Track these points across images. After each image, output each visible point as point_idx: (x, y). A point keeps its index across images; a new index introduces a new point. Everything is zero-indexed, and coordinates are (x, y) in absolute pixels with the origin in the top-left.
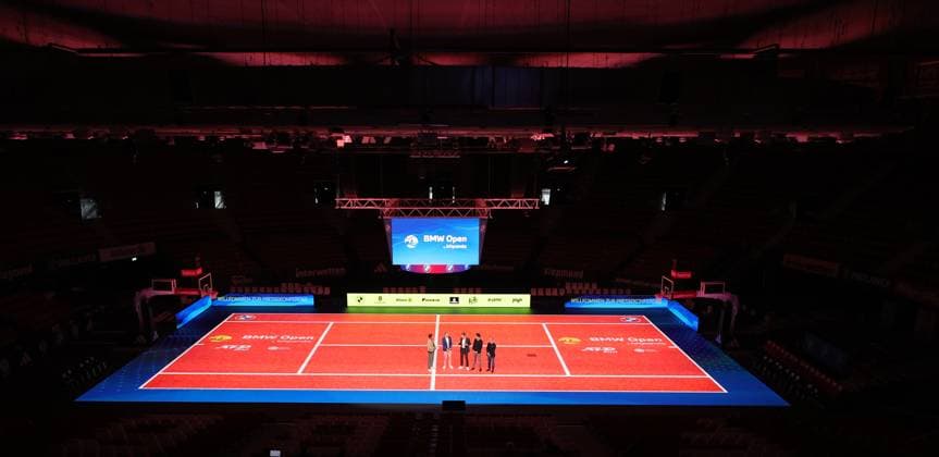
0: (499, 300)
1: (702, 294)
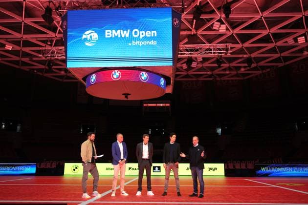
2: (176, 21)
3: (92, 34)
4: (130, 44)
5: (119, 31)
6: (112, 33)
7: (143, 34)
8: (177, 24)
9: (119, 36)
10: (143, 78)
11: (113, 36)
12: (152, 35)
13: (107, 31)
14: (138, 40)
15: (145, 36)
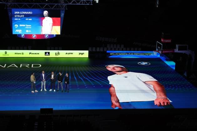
0: (72, 53)
1: (177, 51)
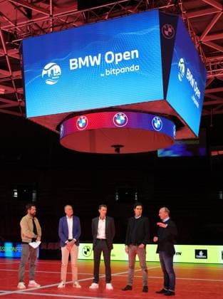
2: (167, 30)
3: (53, 68)
4: (102, 75)
5: (87, 58)
6: (78, 63)
7: (119, 57)
8: (169, 33)
9: (88, 65)
10: (119, 121)
11: (80, 67)
12: (133, 57)
13: (71, 61)
14: (113, 68)
15: (123, 59)
